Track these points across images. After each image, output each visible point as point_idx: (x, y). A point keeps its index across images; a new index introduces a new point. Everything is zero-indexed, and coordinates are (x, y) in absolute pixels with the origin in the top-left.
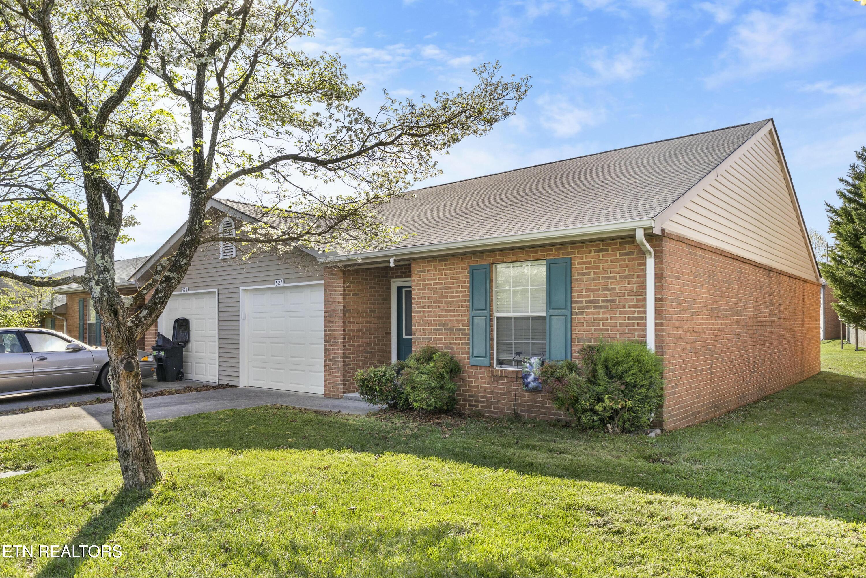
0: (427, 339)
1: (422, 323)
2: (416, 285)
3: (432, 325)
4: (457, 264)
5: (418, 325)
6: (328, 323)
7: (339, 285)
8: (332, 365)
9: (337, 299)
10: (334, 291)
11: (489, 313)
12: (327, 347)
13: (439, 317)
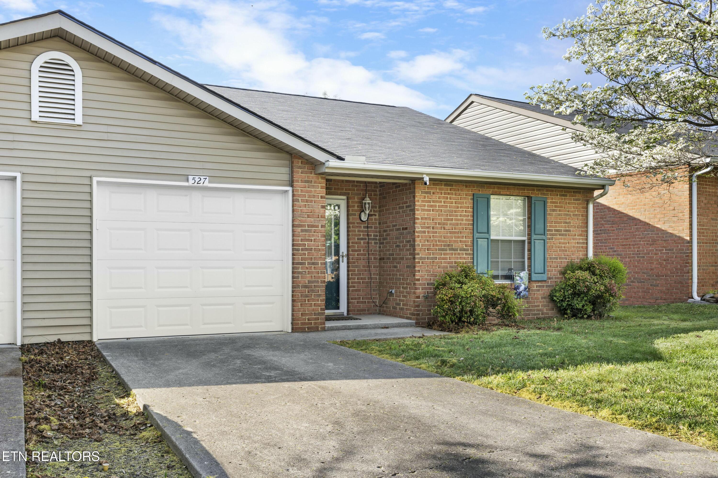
0: (432, 258)
1: (426, 243)
2: (421, 206)
3: (437, 245)
4: (462, 190)
5: (422, 245)
6: (302, 240)
7: (320, 195)
8: (308, 292)
9: (317, 211)
10: (311, 201)
11: (490, 236)
12: (300, 270)
13: (444, 238)
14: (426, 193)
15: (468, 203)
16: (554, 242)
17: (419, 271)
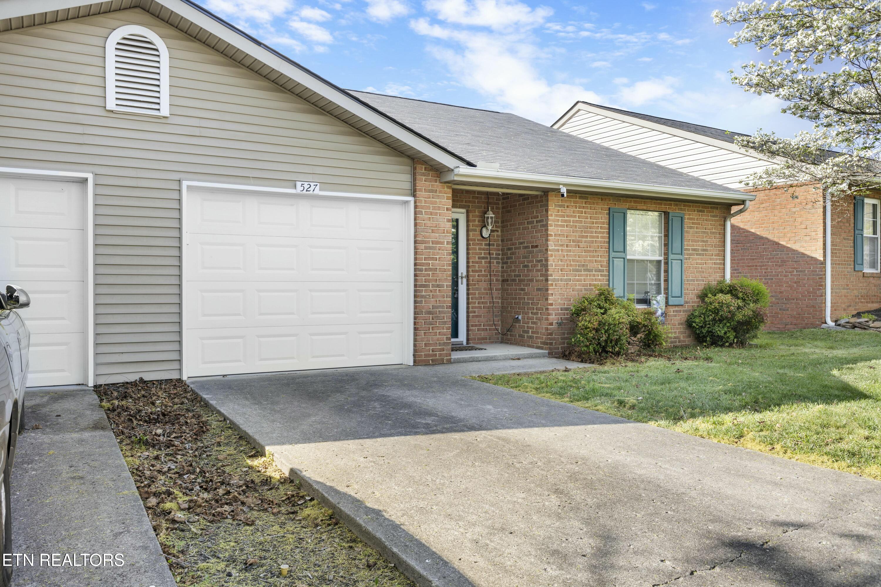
0: (566, 280)
1: (560, 263)
2: (554, 221)
3: (571, 265)
4: (597, 204)
5: (556, 265)
6: (425, 259)
7: (446, 207)
8: (433, 319)
9: (442, 226)
10: (436, 214)
11: (626, 255)
12: (423, 294)
13: (579, 257)
14: (560, 206)
15: (603, 218)
16: (692, 263)
17: (552, 294)
